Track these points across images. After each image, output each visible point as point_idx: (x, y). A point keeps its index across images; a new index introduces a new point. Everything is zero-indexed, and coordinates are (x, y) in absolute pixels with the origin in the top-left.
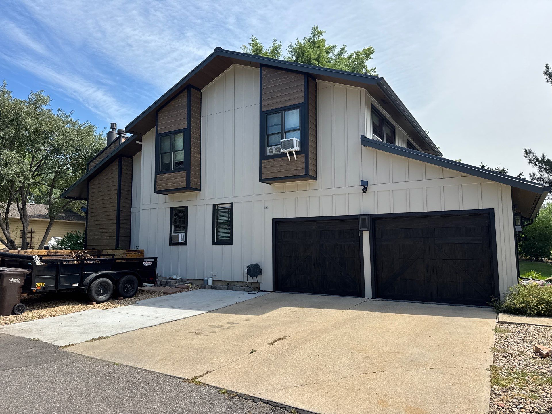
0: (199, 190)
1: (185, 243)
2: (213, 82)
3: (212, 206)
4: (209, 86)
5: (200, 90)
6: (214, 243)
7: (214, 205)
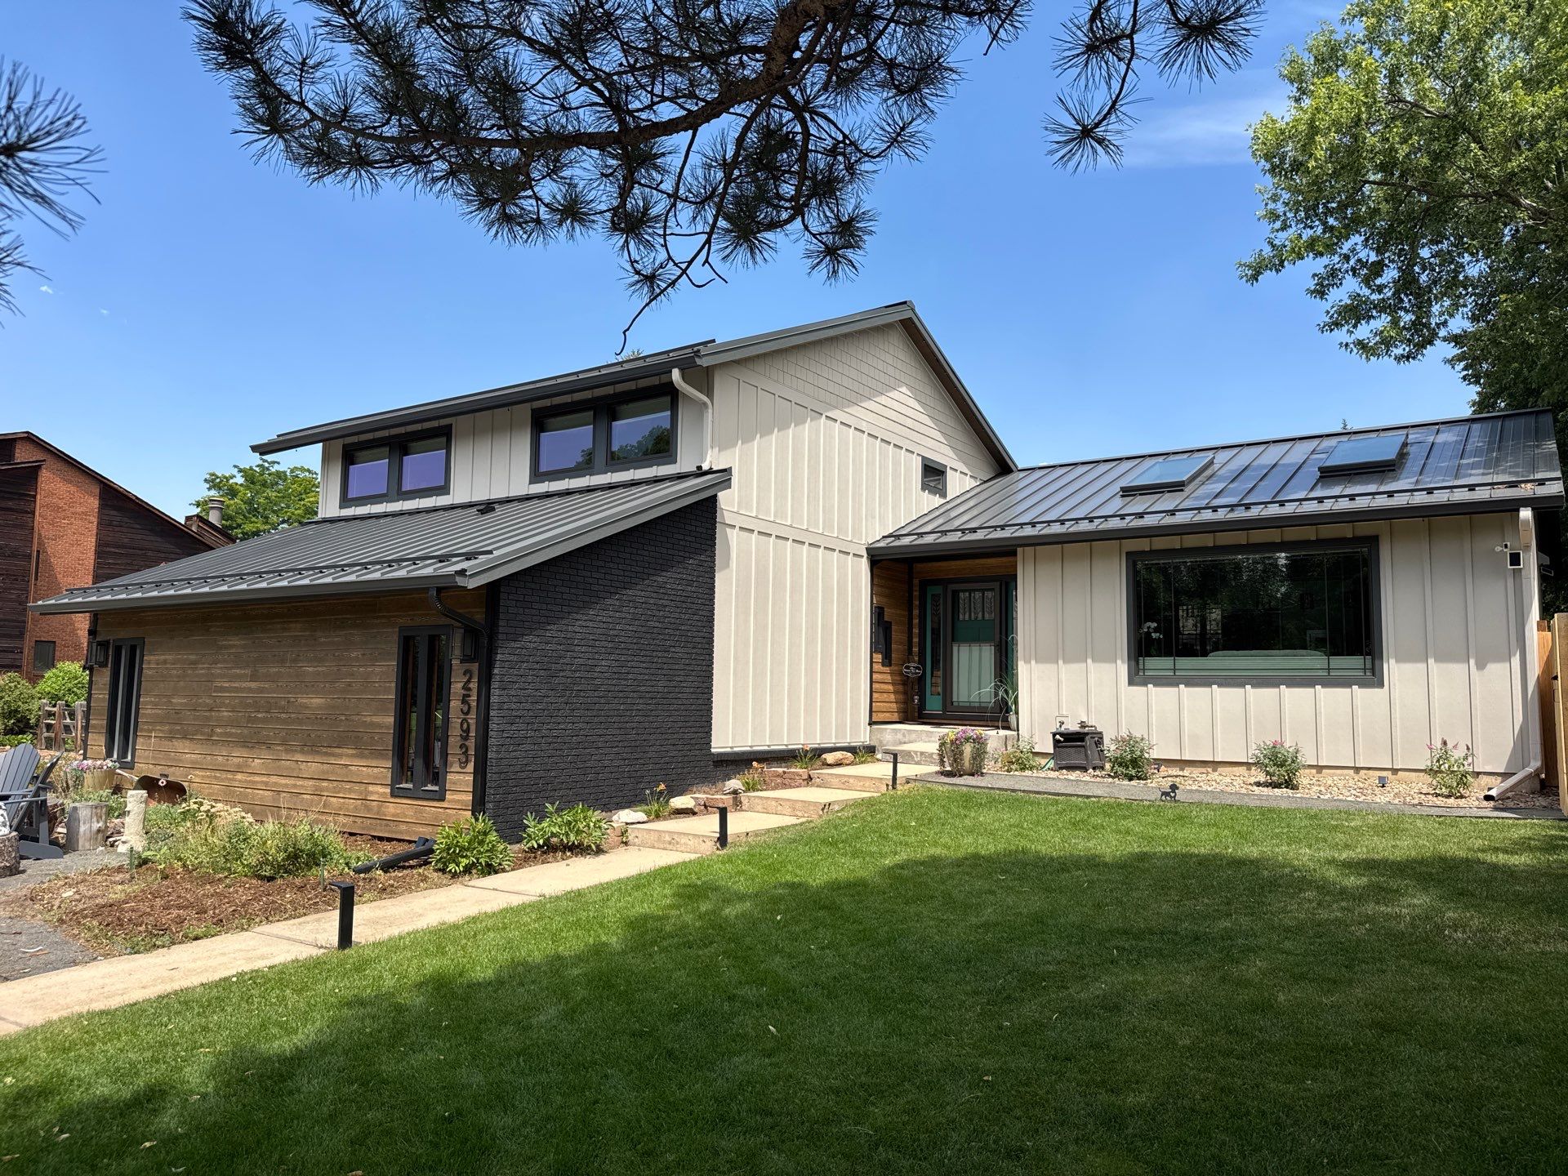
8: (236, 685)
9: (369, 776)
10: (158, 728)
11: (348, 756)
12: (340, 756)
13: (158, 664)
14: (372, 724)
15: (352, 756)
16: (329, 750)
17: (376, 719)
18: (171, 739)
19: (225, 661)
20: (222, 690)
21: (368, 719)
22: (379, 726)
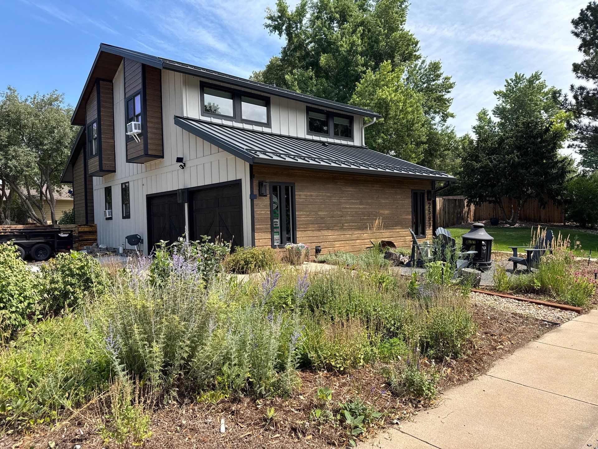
0: (115, 171)
1: (111, 219)
2: (117, 73)
3: (120, 185)
4: (116, 77)
5: (111, 81)
6: (124, 218)
7: (122, 184)
8: (353, 206)
9: (406, 234)
10: (311, 226)
11: (398, 229)
12: (396, 229)
13: (306, 196)
14: (405, 219)
15: (400, 229)
16: (392, 228)
17: (406, 217)
18: (319, 230)
19: (346, 197)
20: (346, 208)
21: (404, 217)
22: (407, 219)
